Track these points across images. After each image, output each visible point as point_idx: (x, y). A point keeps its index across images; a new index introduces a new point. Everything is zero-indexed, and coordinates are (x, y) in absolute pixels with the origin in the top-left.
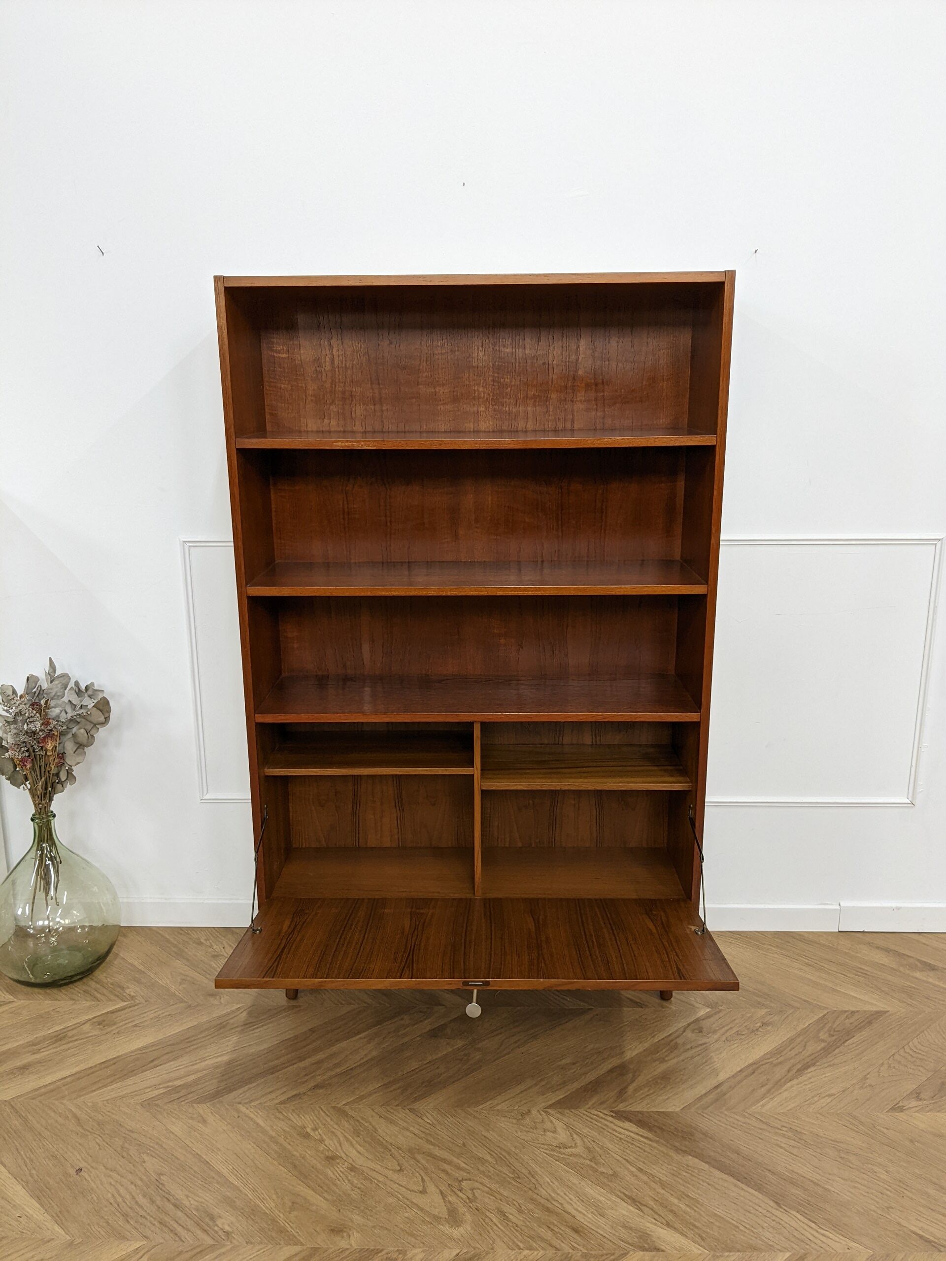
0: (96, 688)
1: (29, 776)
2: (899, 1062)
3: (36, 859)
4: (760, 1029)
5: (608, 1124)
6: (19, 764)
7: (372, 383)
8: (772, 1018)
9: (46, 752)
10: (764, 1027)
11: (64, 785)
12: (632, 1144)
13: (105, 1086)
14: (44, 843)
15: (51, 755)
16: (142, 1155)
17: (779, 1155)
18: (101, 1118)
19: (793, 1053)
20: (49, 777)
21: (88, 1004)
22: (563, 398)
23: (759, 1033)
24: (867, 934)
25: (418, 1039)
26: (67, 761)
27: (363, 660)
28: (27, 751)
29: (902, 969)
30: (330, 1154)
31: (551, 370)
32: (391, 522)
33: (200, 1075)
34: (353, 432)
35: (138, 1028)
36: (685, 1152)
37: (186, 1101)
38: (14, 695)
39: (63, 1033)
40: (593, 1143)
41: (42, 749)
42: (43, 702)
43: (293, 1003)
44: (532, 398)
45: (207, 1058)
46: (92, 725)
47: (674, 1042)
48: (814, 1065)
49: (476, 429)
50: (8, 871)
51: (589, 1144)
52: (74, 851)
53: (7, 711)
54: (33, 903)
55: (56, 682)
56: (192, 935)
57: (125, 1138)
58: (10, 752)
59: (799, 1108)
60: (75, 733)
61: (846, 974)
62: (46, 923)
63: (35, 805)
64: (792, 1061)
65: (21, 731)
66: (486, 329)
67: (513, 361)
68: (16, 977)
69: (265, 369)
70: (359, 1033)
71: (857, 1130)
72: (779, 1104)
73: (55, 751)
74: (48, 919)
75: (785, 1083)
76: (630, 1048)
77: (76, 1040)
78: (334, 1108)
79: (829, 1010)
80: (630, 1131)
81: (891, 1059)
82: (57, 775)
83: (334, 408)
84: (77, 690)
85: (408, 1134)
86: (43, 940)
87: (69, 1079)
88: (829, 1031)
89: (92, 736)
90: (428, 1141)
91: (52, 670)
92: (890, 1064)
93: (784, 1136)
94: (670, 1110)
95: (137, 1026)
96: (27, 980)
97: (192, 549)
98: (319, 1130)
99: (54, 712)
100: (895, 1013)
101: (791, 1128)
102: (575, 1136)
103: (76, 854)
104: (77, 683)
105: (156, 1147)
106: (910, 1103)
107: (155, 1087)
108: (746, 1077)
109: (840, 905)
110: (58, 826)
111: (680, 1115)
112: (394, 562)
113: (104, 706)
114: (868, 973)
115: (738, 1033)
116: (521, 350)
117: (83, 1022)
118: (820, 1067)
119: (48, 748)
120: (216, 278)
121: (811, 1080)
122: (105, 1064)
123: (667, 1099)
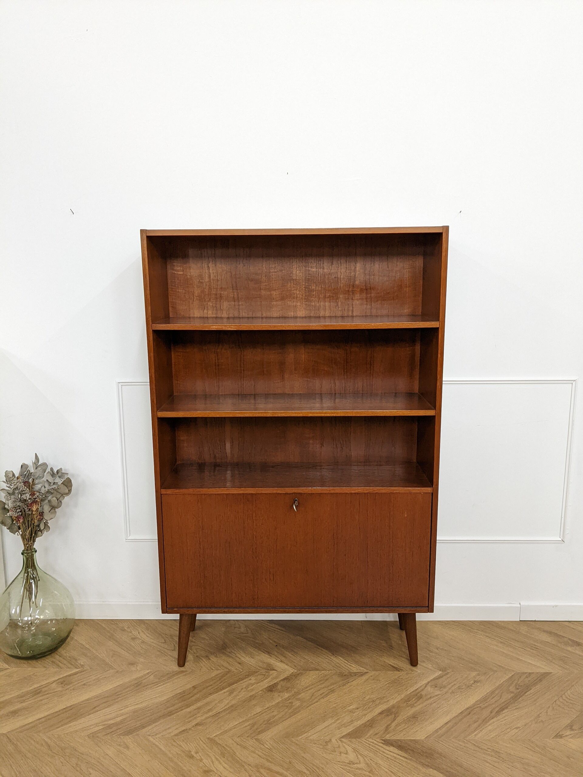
0: (63, 472)
1: (21, 527)
2: (559, 706)
3: (24, 578)
4: (473, 685)
5: (380, 748)
6: (15, 520)
7: (233, 289)
8: (480, 677)
9: (32, 512)
10: (475, 684)
11: (43, 532)
12: (395, 761)
13: (66, 724)
14: (29, 568)
15: (35, 514)
16: (89, 769)
17: (486, 767)
18: (63, 745)
19: (493, 700)
20: (34, 527)
21: (56, 670)
22: (347, 298)
23: (472, 687)
24: (538, 622)
25: (260, 692)
26: (44, 517)
27: (226, 453)
28: (20, 512)
29: (559, 645)
30: (206, 769)
31: (339, 281)
32: (244, 370)
33: (124, 717)
34: (221, 318)
35: (85, 686)
36: (428, 766)
37: (117, 734)
38: (14, 477)
39: (39, 689)
40: (370, 761)
41: (30, 510)
42: (31, 481)
43: (182, 669)
44: (328, 298)
45: (129, 706)
46: (61, 495)
47: (420, 693)
48: (507, 708)
49: (295, 316)
50: (6, 587)
51: (368, 762)
52: (48, 573)
53: (9, 487)
54: (22, 606)
55: (39, 469)
56: (120, 625)
57: (78, 758)
58: (10, 513)
59: (497, 736)
60: (50, 500)
61: (525, 649)
62: (30, 618)
63: (24, 545)
64: (494, 706)
65: (17, 500)
66: (301, 257)
67: (317, 276)
68: (10, 653)
69: (169, 281)
70: (223, 689)
71: (533, 750)
72: (486, 734)
73: (38, 511)
74: (31, 616)
75: (489, 720)
76: (392, 698)
77: (48, 694)
78: (208, 738)
79: (515, 672)
80: (394, 753)
81: (554, 704)
82: (39, 526)
83: (210, 304)
84: (52, 473)
85: (255, 755)
86: (27, 628)
87: (43, 720)
88: (516, 686)
89: (61, 502)
90: (267, 760)
91: (37, 461)
92: (554, 707)
93: (489, 755)
94: (418, 738)
95: (85, 685)
96: (17, 655)
97: (123, 387)
98: (200, 753)
99: (37, 487)
100: (556, 674)
101: (494, 750)
102: (359, 756)
103: (48, 575)
104: (52, 469)
105: (98, 764)
106: (566, 733)
107: (97, 725)
108: (465, 716)
109: (520, 604)
110: (38, 558)
111: (425, 741)
112: (245, 394)
113: (68, 483)
114: (538, 648)
115: (459, 688)
116: (321, 270)
117: (52, 682)
118: (510, 710)
119: (33, 510)
120: (142, 231)
121: (505, 718)
122: (65, 710)
123: (416, 731)
